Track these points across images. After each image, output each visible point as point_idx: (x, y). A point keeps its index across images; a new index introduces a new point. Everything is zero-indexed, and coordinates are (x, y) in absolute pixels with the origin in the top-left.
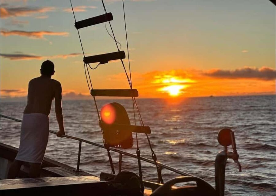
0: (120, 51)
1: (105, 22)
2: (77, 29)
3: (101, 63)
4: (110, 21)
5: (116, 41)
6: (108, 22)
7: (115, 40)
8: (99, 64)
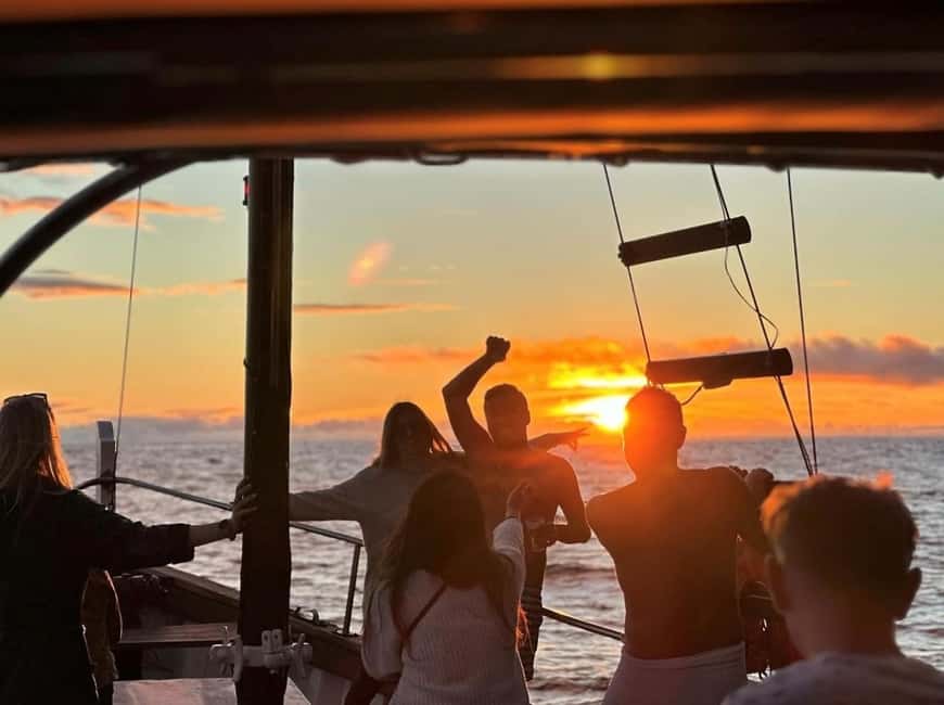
0: (775, 348)
1: (724, 249)
2: (628, 265)
3: (708, 385)
4: (740, 246)
5: (760, 315)
6: (733, 248)
7: (757, 311)
8: (700, 389)
